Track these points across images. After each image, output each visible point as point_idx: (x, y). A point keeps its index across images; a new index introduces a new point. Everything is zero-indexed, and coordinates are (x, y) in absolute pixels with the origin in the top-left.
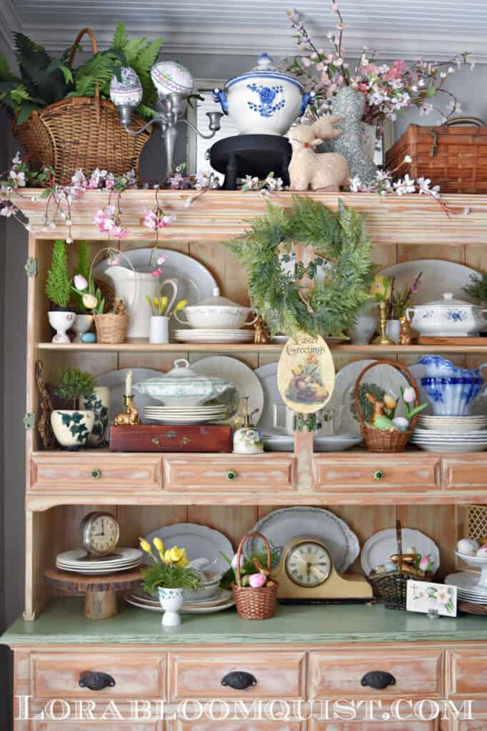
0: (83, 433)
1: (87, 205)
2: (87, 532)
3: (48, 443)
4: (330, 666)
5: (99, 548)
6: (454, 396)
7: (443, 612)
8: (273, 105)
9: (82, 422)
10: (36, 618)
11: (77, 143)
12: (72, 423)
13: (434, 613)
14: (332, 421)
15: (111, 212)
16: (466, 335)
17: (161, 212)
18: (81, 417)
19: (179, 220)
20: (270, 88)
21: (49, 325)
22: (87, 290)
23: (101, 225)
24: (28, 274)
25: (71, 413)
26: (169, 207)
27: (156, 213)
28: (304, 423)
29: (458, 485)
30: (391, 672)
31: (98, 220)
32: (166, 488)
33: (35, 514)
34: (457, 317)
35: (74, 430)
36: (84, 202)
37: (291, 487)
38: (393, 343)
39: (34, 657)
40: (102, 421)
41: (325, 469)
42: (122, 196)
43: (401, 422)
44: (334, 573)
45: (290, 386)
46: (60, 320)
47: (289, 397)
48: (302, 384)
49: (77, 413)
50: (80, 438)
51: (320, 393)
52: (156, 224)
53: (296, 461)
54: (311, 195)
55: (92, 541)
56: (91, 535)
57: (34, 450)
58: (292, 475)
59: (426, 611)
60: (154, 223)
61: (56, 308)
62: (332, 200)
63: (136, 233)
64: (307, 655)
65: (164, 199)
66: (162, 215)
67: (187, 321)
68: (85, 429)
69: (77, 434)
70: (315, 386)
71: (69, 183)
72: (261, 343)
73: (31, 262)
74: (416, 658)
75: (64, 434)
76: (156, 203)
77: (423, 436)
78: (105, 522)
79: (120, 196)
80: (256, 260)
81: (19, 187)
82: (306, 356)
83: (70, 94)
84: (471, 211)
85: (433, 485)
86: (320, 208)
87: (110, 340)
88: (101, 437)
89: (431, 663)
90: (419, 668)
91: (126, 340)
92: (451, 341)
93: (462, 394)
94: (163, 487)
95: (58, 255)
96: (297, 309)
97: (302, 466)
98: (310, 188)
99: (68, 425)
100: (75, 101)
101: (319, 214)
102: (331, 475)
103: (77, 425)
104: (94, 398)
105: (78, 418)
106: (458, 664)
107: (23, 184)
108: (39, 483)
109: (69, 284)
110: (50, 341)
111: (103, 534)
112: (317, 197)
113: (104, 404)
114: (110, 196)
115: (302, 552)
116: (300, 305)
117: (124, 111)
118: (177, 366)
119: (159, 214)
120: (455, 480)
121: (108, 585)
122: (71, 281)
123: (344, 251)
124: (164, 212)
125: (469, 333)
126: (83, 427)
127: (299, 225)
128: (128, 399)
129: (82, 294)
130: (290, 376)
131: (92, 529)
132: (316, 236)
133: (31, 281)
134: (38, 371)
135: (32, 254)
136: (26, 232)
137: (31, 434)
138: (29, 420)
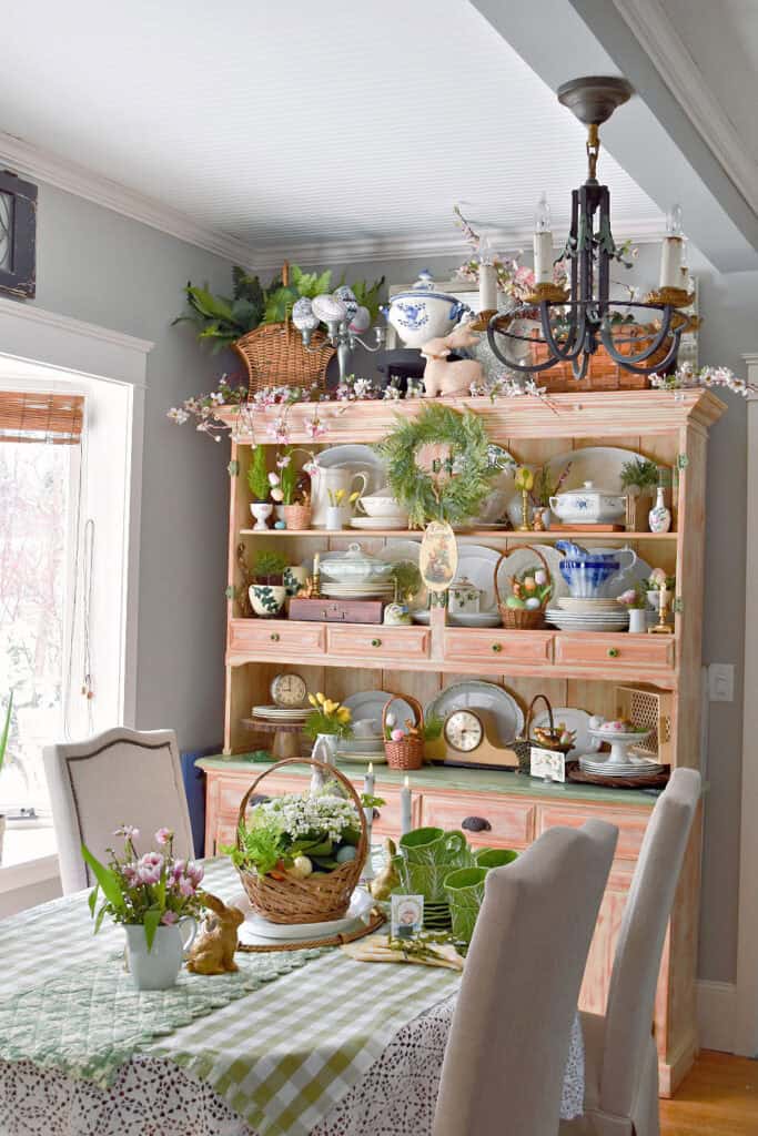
0: (272, 604)
2: (274, 687)
3: (248, 613)
4: (438, 809)
5: (286, 701)
6: (579, 578)
7: (556, 778)
8: (418, 320)
9: (271, 595)
10: (232, 754)
11: (270, 363)
12: (262, 596)
13: (549, 777)
14: (478, 600)
16: (595, 522)
17: (318, 421)
18: (271, 591)
20: (413, 306)
21: (251, 514)
22: (277, 485)
24: (230, 474)
25: (262, 587)
27: (314, 423)
28: (438, 599)
29: (569, 661)
30: (487, 819)
32: (329, 650)
33: (233, 668)
34: (583, 504)
35: (265, 601)
36: (264, 414)
37: (426, 656)
38: (543, 530)
39: (220, 779)
41: (453, 641)
42: (292, 409)
43: (533, 603)
44: (486, 740)
45: (428, 568)
46: (259, 511)
47: (427, 577)
48: (435, 566)
49: (268, 588)
50: (269, 609)
51: (447, 574)
52: (314, 432)
53: (430, 633)
54: (439, 400)
55: (280, 696)
56: (278, 690)
57: (234, 617)
58: (426, 645)
59: (543, 776)
60: (312, 431)
61: (257, 501)
62: (459, 404)
64: (421, 797)
65: (326, 409)
66: (319, 424)
68: (275, 601)
69: (267, 606)
70: (443, 567)
71: (253, 400)
72: (412, 529)
73: (233, 464)
74: (511, 810)
75: (258, 606)
76: (314, 414)
77: (553, 616)
78: (292, 681)
79: (289, 409)
80: (392, 459)
81: (219, 405)
82: (438, 541)
83: (262, 324)
84: (581, 407)
85: (545, 659)
86: (448, 410)
87: (296, 527)
89: (522, 815)
90: (512, 820)
91: (311, 527)
92: (576, 527)
93: (587, 577)
94: (326, 651)
96: (426, 501)
97: (434, 638)
98: (438, 393)
99: (260, 598)
100: (266, 328)
101: (446, 417)
102: (458, 646)
103: (267, 597)
104: (291, 575)
105: (267, 592)
106: (545, 818)
107: (222, 401)
108: (235, 643)
109: (264, 480)
110: (251, 528)
111: (290, 690)
112: (446, 402)
115: (465, 718)
116: (430, 497)
117: (305, 334)
118: (350, 549)
119: (317, 423)
120: (565, 657)
121: (290, 728)
122: (266, 477)
123: (468, 449)
125: (599, 519)
126: (272, 600)
127: (427, 428)
130: (428, 559)
131: (280, 684)
132: (442, 436)
133: (233, 479)
134: (239, 553)
135: (234, 457)
136: (230, 439)
137: (231, 604)
138: (230, 592)
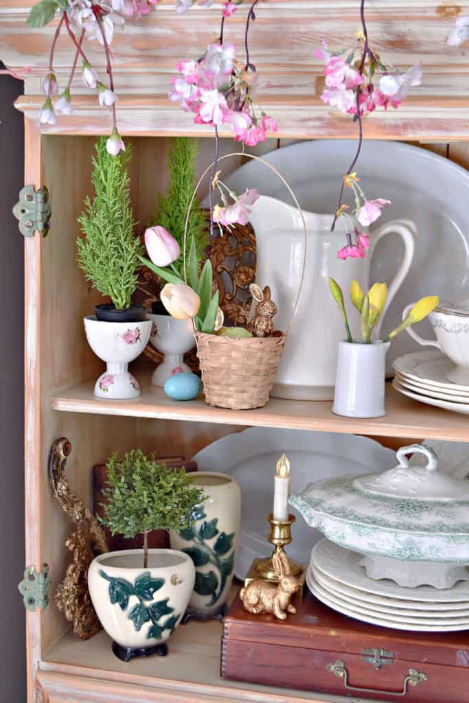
0: (163, 620)
1: (168, 42)
9: (158, 596)
12: (134, 601)
15: (223, 64)
17: (374, 62)
18: (158, 584)
19: (429, 81)
22: (176, 267)
23: (195, 106)
24: (23, 229)
25: (130, 575)
26: (400, 44)
27: (360, 68)
31: (185, 90)
35: (139, 616)
36: (157, 31)
40: (218, 566)
42: (258, 14)
49: (148, 576)
50: (155, 631)
52: (359, 100)
60: (352, 96)
61: (105, 311)
63: (304, 120)
66: (378, 70)
67: (434, 338)
68: (169, 610)
69: (147, 625)
73: (30, 198)
76: (361, 34)
79: (252, 14)
87: (231, 402)
88: (215, 598)
95: (106, 173)
99: (124, 606)
103: (148, 604)
105: (148, 586)
109: (132, 250)
113: (223, 527)
114: (225, 13)
118: (404, 464)
119: (367, 69)
122: (137, 242)
124: (385, 58)
126: (163, 608)
128: (277, 530)
129: (165, 275)
133: (32, 248)
134: (54, 468)
135: (33, 174)
136: (20, 115)
137: (34, 621)
138: (33, 588)
